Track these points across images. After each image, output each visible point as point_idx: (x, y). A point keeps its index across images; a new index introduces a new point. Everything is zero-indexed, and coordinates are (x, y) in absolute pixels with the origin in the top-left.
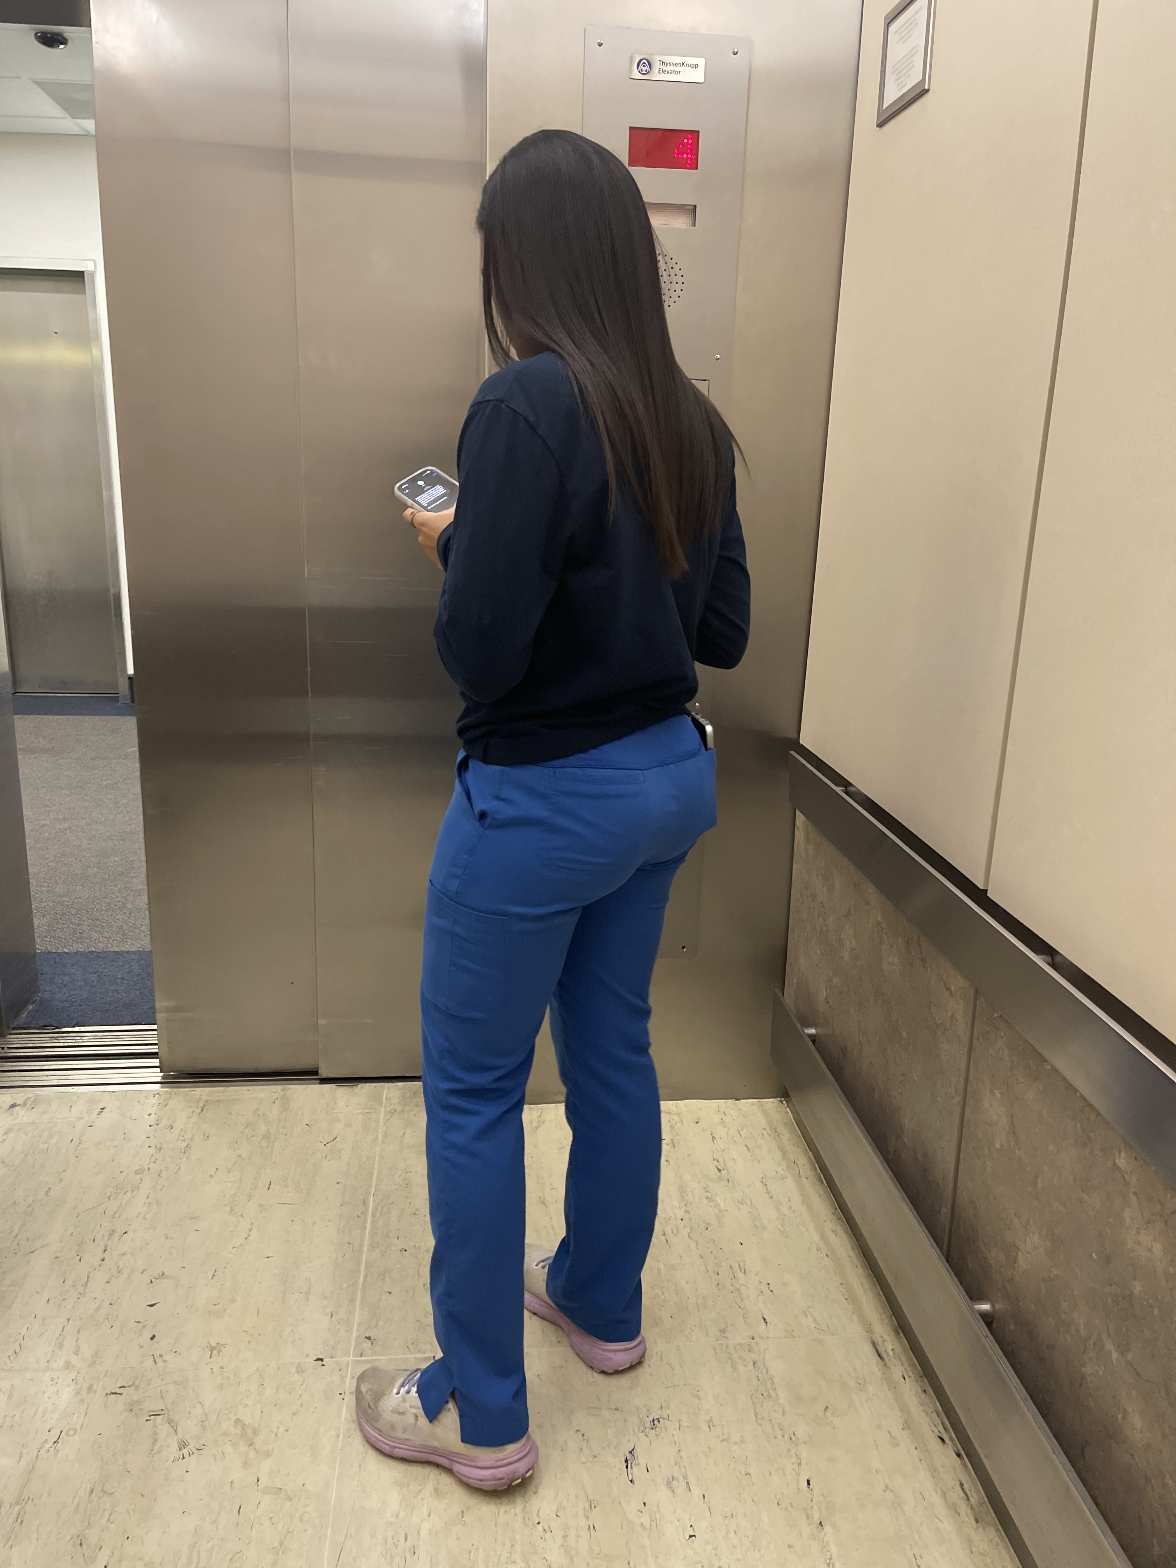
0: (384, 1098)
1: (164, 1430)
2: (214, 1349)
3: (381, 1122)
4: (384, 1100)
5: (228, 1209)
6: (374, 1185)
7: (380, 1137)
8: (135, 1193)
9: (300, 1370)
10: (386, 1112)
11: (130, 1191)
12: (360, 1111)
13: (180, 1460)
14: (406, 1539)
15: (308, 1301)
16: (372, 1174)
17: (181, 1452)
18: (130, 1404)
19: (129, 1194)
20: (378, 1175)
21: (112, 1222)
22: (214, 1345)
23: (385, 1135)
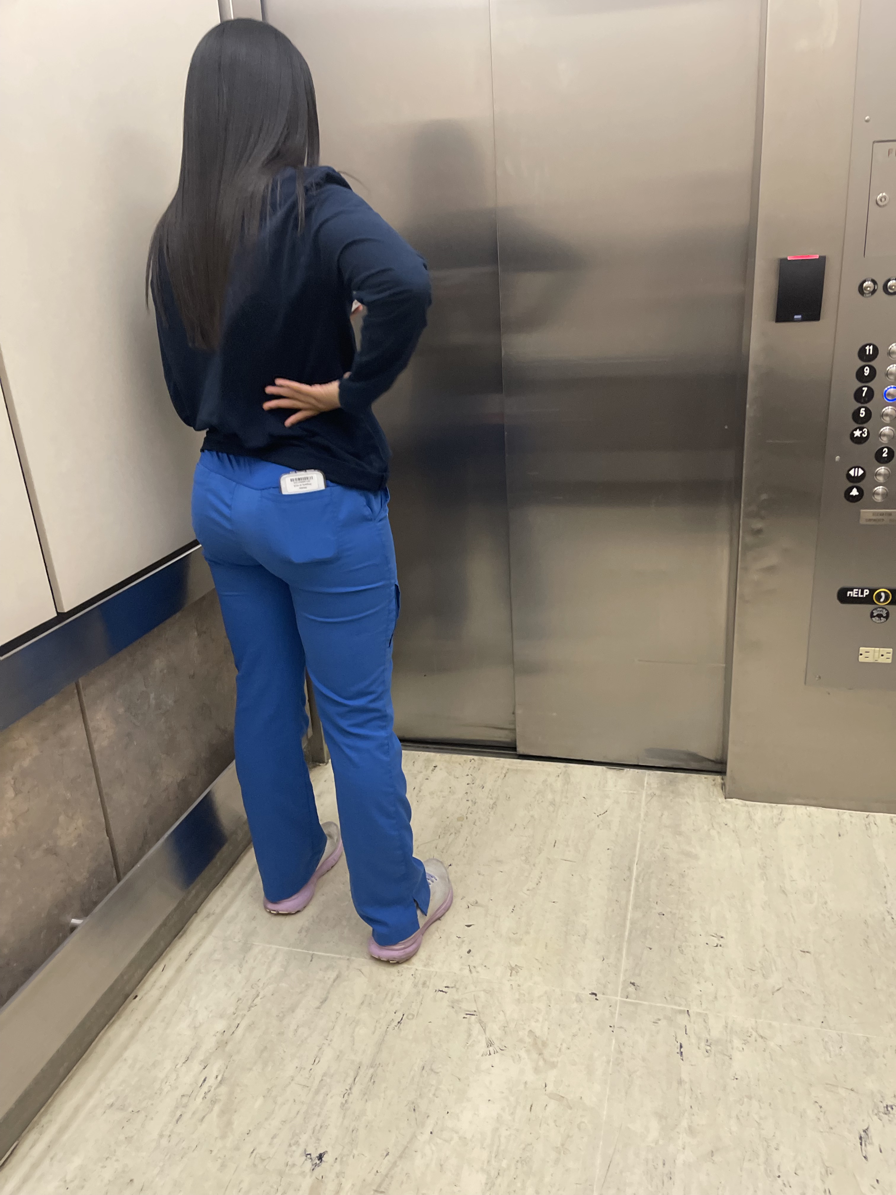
0: (645, 783)
1: (476, 1028)
2: (514, 970)
3: (643, 803)
4: (645, 785)
5: (523, 858)
6: (637, 855)
7: (642, 815)
8: (457, 835)
9: (579, 1000)
10: (647, 795)
11: (454, 833)
12: (625, 791)
13: (487, 1055)
14: (664, 1164)
15: (584, 943)
16: (635, 845)
17: (488, 1049)
18: (453, 1002)
19: (453, 836)
20: (641, 847)
22: (513, 966)
23: (646, 815)
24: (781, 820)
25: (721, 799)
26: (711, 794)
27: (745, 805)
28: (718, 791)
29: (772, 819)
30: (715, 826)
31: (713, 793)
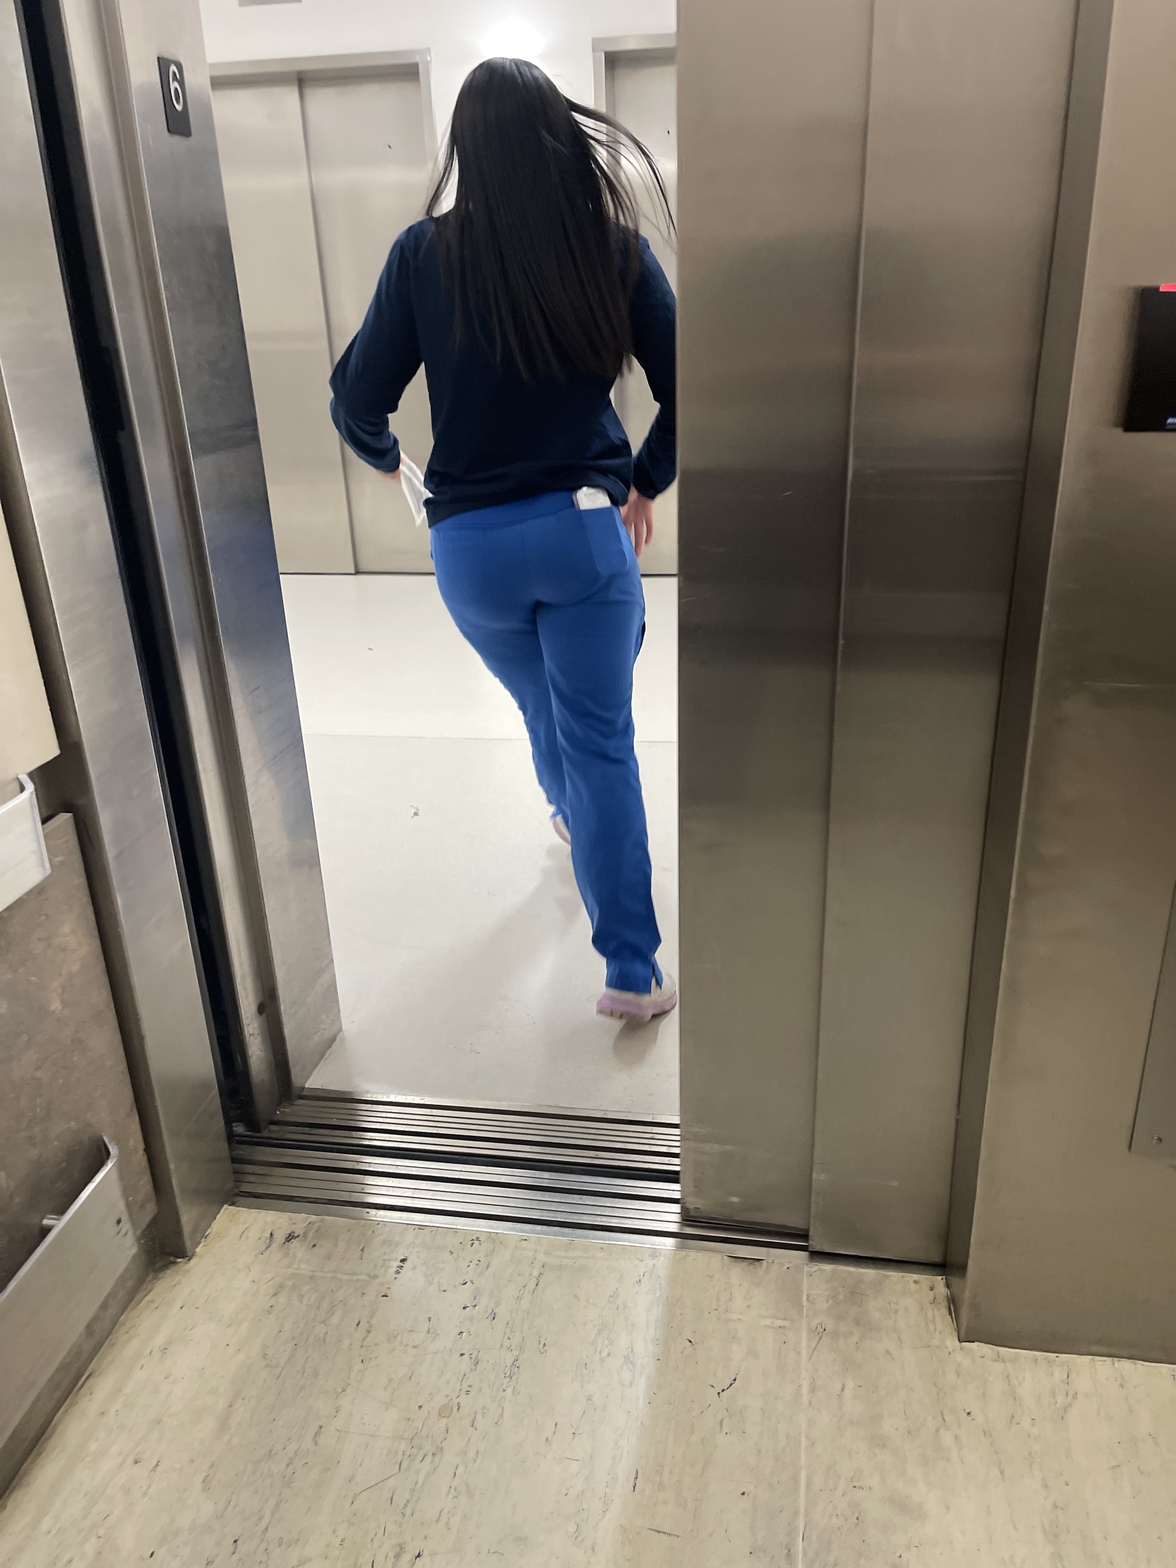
0: (805, 1297)
3: (804, 1354)
4: (805, 1303)
6: (802, 1510)
7: (805, 1390)
8: (437, 1457)
10: (810, 1331)
11: (430, 1455)
12: (768, 1322)
16: (796, 1479)
19: (428, 1459)
20: (809, 1485)
21: (401, 1525)
23: (813, 1390)
24: (1070, 1396)
25: (952, 1342)
26: (931, 1326)
27: (999, 1358)
28: (941, 1318)
29: (1054, 1395)
30: (949, 1418)
31: (934, 1322)
